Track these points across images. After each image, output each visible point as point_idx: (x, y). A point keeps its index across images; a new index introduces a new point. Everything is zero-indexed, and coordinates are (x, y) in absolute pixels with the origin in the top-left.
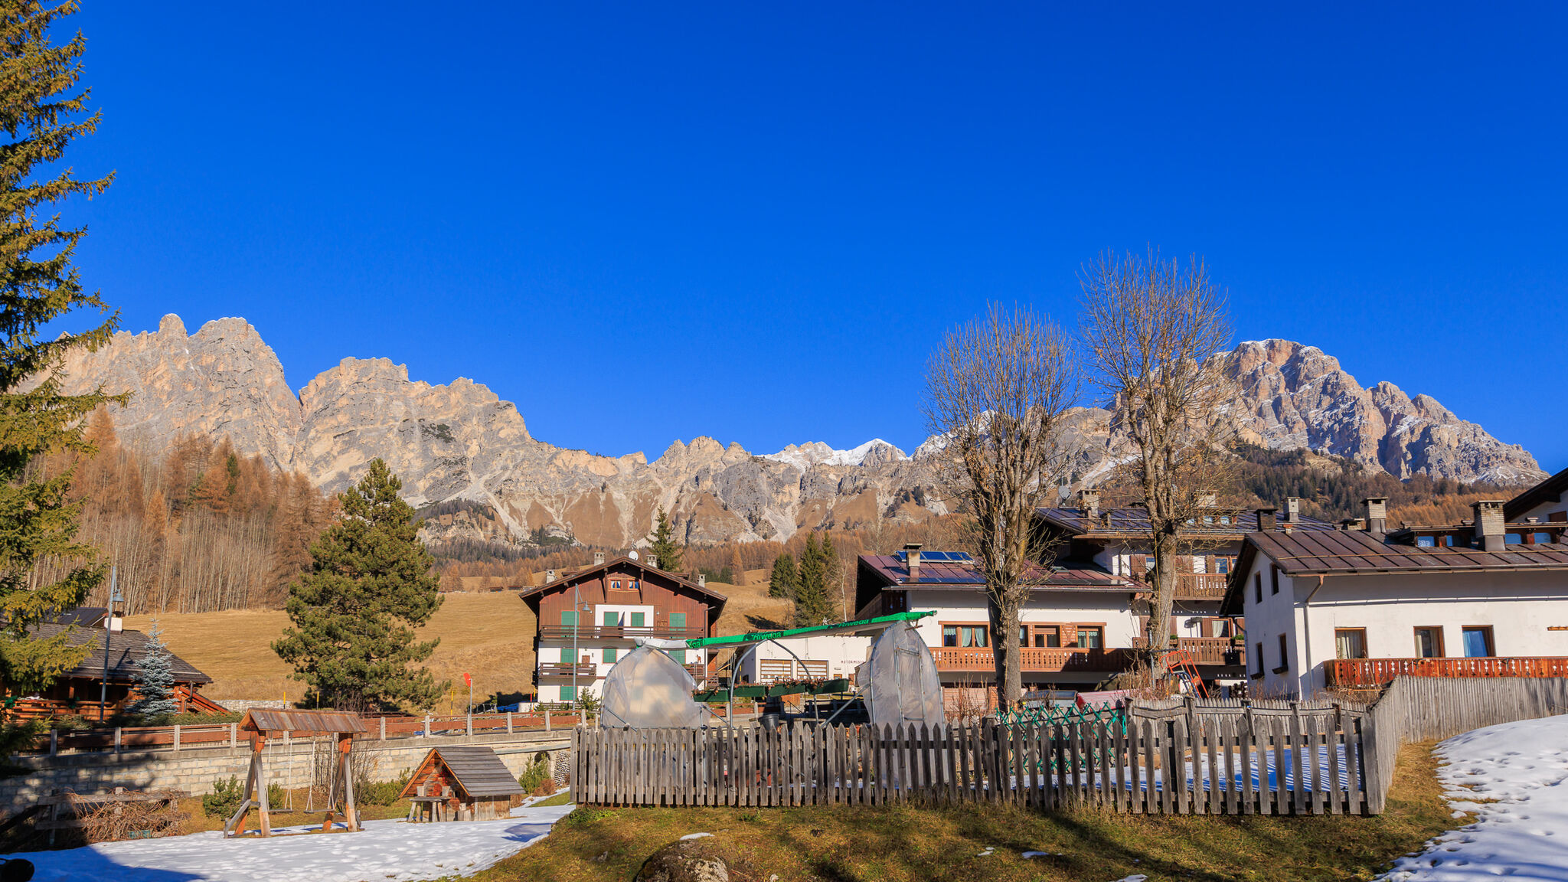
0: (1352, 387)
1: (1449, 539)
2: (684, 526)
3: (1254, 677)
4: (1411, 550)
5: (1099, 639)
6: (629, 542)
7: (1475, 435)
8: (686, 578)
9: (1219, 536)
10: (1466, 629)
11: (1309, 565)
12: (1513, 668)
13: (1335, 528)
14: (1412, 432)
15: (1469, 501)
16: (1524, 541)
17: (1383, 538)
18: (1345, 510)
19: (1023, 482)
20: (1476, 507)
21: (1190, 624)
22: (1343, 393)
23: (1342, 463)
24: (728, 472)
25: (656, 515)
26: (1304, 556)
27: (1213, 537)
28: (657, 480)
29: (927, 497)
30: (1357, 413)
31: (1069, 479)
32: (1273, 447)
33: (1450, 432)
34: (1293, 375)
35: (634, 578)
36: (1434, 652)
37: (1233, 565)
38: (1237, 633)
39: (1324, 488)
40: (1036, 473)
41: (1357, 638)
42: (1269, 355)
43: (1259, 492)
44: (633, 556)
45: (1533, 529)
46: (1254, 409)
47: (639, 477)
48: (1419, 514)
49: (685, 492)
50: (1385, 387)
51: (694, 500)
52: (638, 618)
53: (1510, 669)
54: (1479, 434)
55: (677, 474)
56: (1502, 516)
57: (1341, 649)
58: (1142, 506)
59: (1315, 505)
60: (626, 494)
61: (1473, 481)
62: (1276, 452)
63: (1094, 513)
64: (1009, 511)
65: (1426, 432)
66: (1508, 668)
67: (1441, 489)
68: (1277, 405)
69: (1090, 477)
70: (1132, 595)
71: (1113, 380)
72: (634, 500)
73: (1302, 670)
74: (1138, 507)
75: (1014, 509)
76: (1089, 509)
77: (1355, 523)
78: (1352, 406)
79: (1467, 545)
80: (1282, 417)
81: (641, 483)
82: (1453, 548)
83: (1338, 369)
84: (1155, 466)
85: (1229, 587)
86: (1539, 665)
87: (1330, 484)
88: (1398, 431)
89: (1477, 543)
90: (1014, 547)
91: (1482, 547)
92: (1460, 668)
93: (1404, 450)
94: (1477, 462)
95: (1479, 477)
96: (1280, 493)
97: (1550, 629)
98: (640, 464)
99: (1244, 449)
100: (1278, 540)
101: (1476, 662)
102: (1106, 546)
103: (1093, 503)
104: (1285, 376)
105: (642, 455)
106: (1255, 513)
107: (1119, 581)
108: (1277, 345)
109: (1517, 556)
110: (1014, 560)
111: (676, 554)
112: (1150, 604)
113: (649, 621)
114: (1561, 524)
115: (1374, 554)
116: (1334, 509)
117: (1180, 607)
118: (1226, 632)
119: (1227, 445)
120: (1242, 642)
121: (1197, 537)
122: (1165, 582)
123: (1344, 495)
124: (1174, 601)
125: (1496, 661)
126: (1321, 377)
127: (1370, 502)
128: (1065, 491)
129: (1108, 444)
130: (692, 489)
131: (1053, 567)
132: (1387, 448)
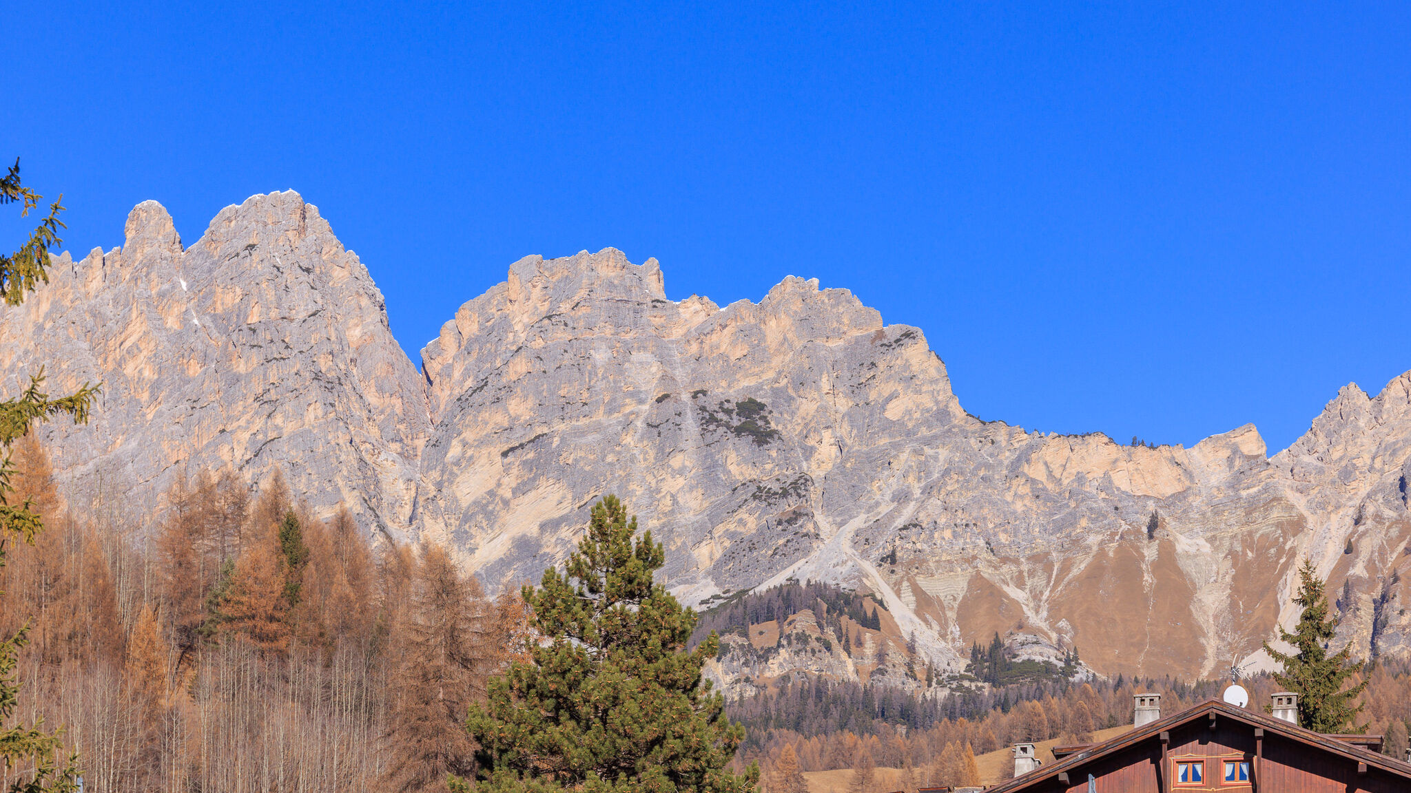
2: (1366, 614)
6: (1220, 665)
8: (1377, 745)
25: (1292, 585)
28: (1293, 497)
35: (1240, 754)
44: (1236, 697)
47: (1244, 493)
49: (1369, 523)
51: (1392, 543)
55: (1347, 474)
60: (1211, 540)
72: (1231, 553)
81: (1251, 507)
98: (1249, 458)
105: (1254, 433)
111: (1346, 686)
130: (1389, 513)
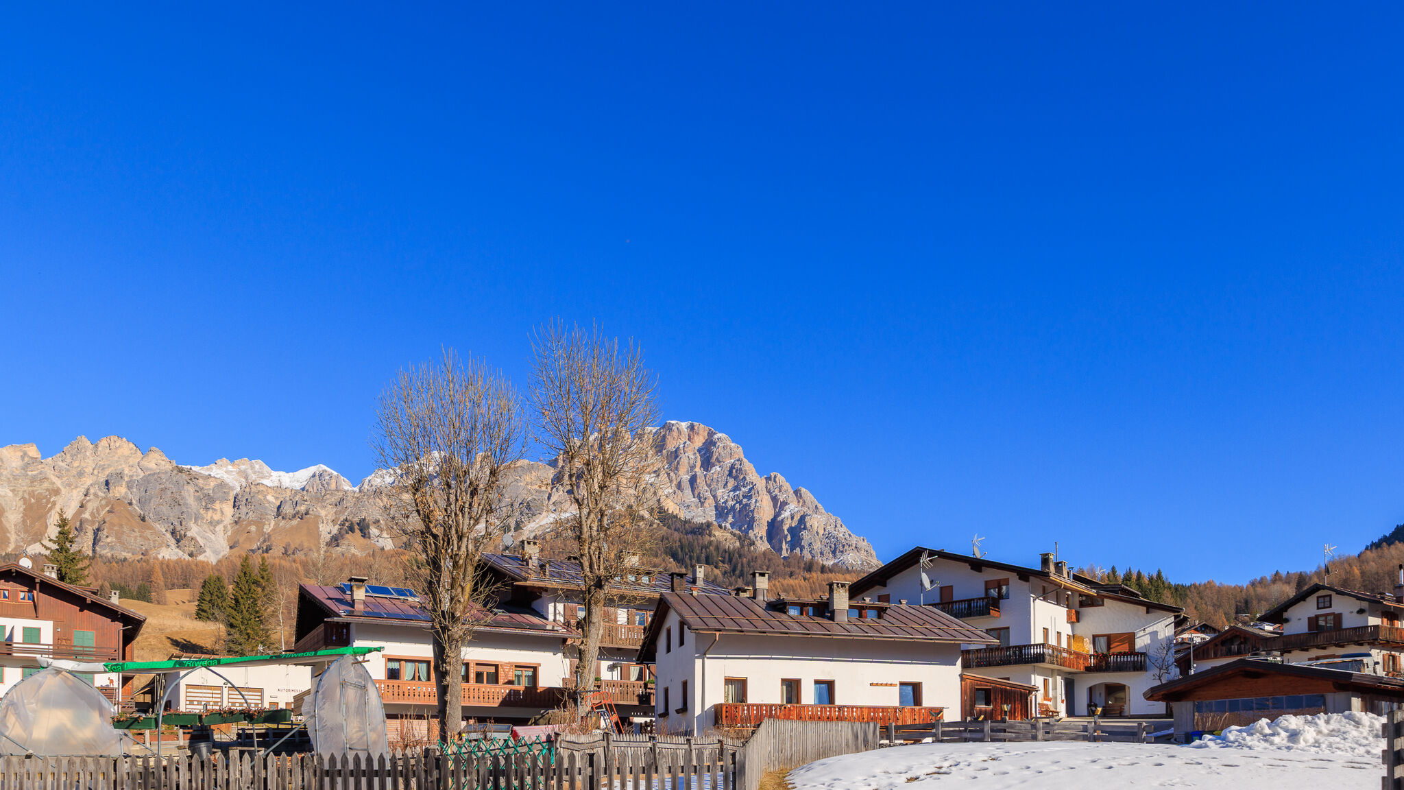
0: (753, 476)
1: (810, 609)
2: (90, 535)
3: (661, 716)
4: (783, 617)
5: (534, 678)
6: (17, 547)
7: (836, 526)
8: (95, 593)
9: (640, 592)
10: (817, 682)
11: (709, 624)
12: (846, 713)
13: (730, 594)
14: (792, 518)
15: (828, 579)
16: (860, 616)
17: (764, 606)
18: (739, 578)
19: (470, 529)
20: (831, 585)
21: (611, 668)
22: (744, 478)
23: (739, 538)
24: (146, 480)
25: (53, 519)
26: (705, 615)
27: (634, 593)
28: (54, 479)
29: (374, 531)
30: (753, 496)
31: (513, 526)
32: (688, 518)
33: (818, 522)
34: (707, 456)
35: (26, 589)
36: (794, 699)
37: (650, 619)
38: (649, 678)
39: (724, 558)
40: (483, 521)
41: (739, 686)
42: (689, 436)
43: (674, 556)
44: (26, 563)
45: (866, 606)
46: (675, 482)
47: (30, 473)
48: (792, 587)
49: (92, 497)
50: (775, 477)
51: (103, 507)
52: (32, 635)
53: (844, 715)
54: (838, 525)
55: (81, 474)
56: (847, 595)
57: (728, 694)
58: (576, 560)
59: (717, 572)
60: (13, 491)
61: (832, 563)
62: (690, 522)
63: (534, 562)
64: (456, 555)
65: (802, 519)
66: (843, 715)
67: (809, 567)
68: (693, 481)
69: (532, 527)
70: (565, 640)
71: (557, 442)
72: (23, 498)
73: (698, 711)
74: (573, 561)
75: (461, 553)
76: (530, 558)
77: (745, 591)
78: (750, 490)
79: (822, 615)
80: (696, 493)
81: (33, 480)
82: (812, 617)
83: (742, 456)
84: (590, 526)
85: (645, 638)
86: (862, 712)
87: (729, 555)
88: (783, 516)
89: (829, 615)
90: (459, 590)
91: (832, 618)
92: (810, 713)
93: (786, 532)
94: (835, 548)
95: (836, 561)
96: (691, 558)
97: (871, 684)
98: (32, 458)
99: (665, 517)
100: (686, 600)
101: (821, 708)
102: (544, 594)
103: (533, 551)
104: (701, 456)
105: (35, 448)
106: (670, 575)
107: (553, 627)
108: (696, 428)
109: (855, 627)
110: (459, 601)
111: (81, 565)
112: (580, 650)
113: (47, 637)
114: (885, 604)
115: (758, 618)
116: (731, 577)
117: (605, 653)
118: (640, 677)
119: (651, 511)
120: (653, 686)
121: (621, 592)
122: (593, 630)
123: (740, 565)
124: (600, 648)
125: (835, 708)
126: (729, 462)
127: (757, 575)
128: (509, 539)
129: (549, 498)
130: (100, 494)
131: (496, 610)
132: (774, 528)
